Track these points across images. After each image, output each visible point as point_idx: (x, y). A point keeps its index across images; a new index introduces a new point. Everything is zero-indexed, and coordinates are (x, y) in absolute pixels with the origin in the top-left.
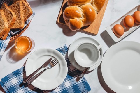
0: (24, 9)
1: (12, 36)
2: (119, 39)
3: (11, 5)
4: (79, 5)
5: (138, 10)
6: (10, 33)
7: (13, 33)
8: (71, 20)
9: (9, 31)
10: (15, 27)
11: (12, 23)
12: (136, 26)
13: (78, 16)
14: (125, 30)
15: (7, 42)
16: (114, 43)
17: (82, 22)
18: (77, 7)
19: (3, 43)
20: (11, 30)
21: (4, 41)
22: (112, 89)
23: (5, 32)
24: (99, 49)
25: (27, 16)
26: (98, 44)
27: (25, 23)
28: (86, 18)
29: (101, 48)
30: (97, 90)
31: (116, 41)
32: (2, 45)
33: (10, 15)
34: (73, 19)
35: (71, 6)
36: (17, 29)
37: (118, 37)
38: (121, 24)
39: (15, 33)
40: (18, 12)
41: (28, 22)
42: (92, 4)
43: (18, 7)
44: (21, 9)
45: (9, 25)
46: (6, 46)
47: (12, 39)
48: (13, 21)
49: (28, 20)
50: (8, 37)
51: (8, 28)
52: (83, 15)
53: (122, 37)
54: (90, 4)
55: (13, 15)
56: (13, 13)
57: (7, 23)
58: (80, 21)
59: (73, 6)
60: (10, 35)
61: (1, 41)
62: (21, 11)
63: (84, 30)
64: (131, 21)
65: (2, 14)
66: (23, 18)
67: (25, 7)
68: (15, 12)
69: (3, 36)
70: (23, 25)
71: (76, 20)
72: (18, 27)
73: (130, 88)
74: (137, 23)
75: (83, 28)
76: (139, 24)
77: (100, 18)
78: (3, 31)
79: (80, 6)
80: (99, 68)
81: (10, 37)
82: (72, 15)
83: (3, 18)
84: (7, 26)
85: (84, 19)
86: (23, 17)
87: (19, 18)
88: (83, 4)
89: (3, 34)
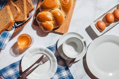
0: (27, 5)
1: (16, 27)
2: (101, 34)
3: (16, 1)
4: (49, 10)
5: (117, 9)
6: (14, 25)
7: (17, 25)
8: (43, 23)
9: (14, 23)
10: (19, 20)
11: (17, 17)
12: (115, 22)
13: (49, 20)
14: (106, 25)
15: (11, 32)
16: (97, 37)
17: (52, 25)
18: (47, 12)
19: (8, 33)
20: (15, 22)
21: (9, 31)
22: (95, 76)
23: (10, 24)
24: (84, 42)
25: (29, 11)
26: (82, 38)
27: (28, 17)
28: (56, 21)
29: (85, 41)
30: (82, 77)
31: (98, 35)
32: (7, 34)
33: (15, 10)
34: (44, 23)
35: (43, 12)
36: (21, 22)
37: (101, 32)
38: (103, 20)
39: (19, 25)
40: (22, 7)
41: (30, 16)
42: (60, 9)
43: (22, 3)
44: (25, 5)
45: (14, 18)
46: (11, 36)
47: (16, 30)
48: (18, 15)
49: (30, 14)
50: (13, 28)
51: (13, 21)
52: (53, 19)
53: (103, 31)
54: (59, 10)
55: (18, 10)
56: (17, 8)
57: (13, 16)
58: (50, 24)
59: (44, 11)
60: (14, 26)
61: (7, 31)
62: (24, 7)
63: (56, 31)
64: (111, 18)
65: (8, 9)
66: (26, 13)
67: (28, 4)
68: (19, 7)
69: (9, 27)
70: (26, 19)
71: (48, 23)
72: (22, 20)
73: (111, 74)
74: (116, 19)
75: (54, 29)
76: (118, 21)
77: (69, 20)
78: (9, 23)
79: (50, 12)
80: (85, 58)
81: (15, 28)
82: (43, 20)
83: (9, 12)
84: (12, 19)
85: (54, 22)
86: (26, 11)
87: (22, 12)
88: (52, 10)
89: (8, 26)
